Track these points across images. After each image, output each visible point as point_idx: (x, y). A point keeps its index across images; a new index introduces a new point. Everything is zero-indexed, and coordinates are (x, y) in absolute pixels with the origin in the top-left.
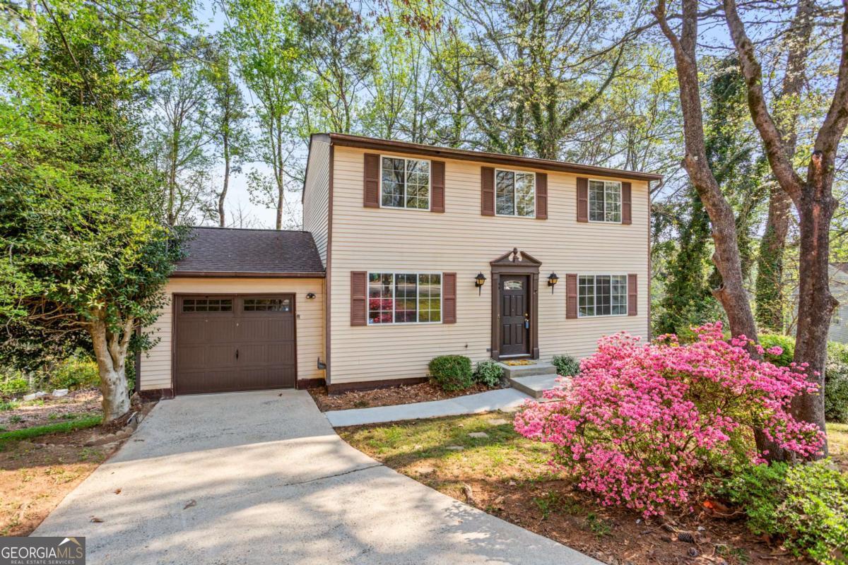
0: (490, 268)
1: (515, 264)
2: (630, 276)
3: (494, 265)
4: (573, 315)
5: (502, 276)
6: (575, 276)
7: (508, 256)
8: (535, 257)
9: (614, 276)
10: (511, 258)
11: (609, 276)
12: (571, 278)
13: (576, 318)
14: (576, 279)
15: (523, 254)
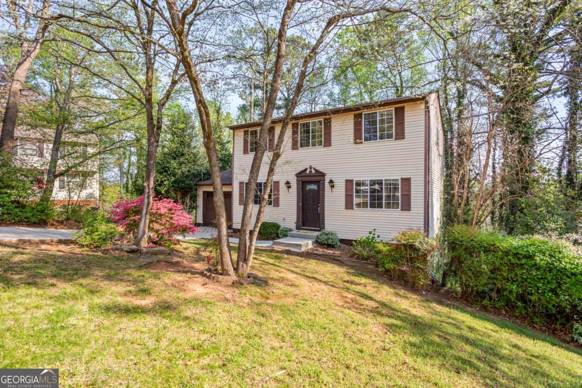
0: (296, 178)
1: (311, 175)
2: (403, 179)
3: (298, 175)
4: (350, 206)
5: (303, 182)
6: (352, 181)
7: (306, 170)
8: (321, 170)
9: (385, 180)
10: (308, 172)
11: (382, 180)
12: (349, 182)
13: (353, 209)
14: (353, 183)
15: (315, 169)
